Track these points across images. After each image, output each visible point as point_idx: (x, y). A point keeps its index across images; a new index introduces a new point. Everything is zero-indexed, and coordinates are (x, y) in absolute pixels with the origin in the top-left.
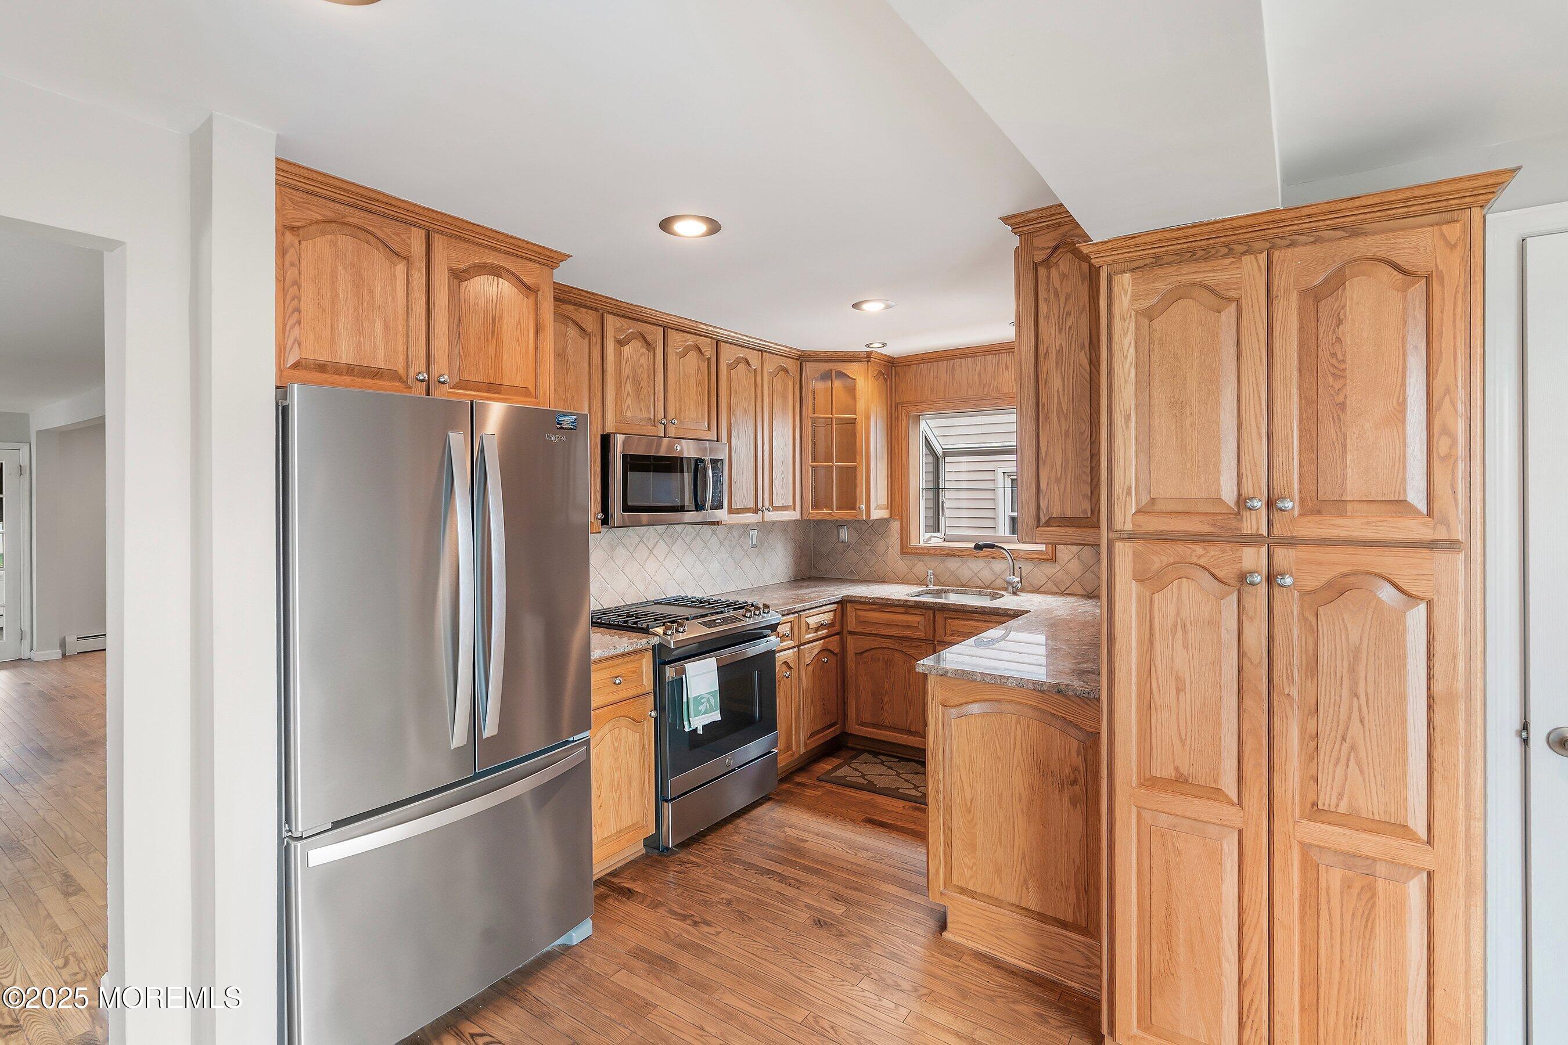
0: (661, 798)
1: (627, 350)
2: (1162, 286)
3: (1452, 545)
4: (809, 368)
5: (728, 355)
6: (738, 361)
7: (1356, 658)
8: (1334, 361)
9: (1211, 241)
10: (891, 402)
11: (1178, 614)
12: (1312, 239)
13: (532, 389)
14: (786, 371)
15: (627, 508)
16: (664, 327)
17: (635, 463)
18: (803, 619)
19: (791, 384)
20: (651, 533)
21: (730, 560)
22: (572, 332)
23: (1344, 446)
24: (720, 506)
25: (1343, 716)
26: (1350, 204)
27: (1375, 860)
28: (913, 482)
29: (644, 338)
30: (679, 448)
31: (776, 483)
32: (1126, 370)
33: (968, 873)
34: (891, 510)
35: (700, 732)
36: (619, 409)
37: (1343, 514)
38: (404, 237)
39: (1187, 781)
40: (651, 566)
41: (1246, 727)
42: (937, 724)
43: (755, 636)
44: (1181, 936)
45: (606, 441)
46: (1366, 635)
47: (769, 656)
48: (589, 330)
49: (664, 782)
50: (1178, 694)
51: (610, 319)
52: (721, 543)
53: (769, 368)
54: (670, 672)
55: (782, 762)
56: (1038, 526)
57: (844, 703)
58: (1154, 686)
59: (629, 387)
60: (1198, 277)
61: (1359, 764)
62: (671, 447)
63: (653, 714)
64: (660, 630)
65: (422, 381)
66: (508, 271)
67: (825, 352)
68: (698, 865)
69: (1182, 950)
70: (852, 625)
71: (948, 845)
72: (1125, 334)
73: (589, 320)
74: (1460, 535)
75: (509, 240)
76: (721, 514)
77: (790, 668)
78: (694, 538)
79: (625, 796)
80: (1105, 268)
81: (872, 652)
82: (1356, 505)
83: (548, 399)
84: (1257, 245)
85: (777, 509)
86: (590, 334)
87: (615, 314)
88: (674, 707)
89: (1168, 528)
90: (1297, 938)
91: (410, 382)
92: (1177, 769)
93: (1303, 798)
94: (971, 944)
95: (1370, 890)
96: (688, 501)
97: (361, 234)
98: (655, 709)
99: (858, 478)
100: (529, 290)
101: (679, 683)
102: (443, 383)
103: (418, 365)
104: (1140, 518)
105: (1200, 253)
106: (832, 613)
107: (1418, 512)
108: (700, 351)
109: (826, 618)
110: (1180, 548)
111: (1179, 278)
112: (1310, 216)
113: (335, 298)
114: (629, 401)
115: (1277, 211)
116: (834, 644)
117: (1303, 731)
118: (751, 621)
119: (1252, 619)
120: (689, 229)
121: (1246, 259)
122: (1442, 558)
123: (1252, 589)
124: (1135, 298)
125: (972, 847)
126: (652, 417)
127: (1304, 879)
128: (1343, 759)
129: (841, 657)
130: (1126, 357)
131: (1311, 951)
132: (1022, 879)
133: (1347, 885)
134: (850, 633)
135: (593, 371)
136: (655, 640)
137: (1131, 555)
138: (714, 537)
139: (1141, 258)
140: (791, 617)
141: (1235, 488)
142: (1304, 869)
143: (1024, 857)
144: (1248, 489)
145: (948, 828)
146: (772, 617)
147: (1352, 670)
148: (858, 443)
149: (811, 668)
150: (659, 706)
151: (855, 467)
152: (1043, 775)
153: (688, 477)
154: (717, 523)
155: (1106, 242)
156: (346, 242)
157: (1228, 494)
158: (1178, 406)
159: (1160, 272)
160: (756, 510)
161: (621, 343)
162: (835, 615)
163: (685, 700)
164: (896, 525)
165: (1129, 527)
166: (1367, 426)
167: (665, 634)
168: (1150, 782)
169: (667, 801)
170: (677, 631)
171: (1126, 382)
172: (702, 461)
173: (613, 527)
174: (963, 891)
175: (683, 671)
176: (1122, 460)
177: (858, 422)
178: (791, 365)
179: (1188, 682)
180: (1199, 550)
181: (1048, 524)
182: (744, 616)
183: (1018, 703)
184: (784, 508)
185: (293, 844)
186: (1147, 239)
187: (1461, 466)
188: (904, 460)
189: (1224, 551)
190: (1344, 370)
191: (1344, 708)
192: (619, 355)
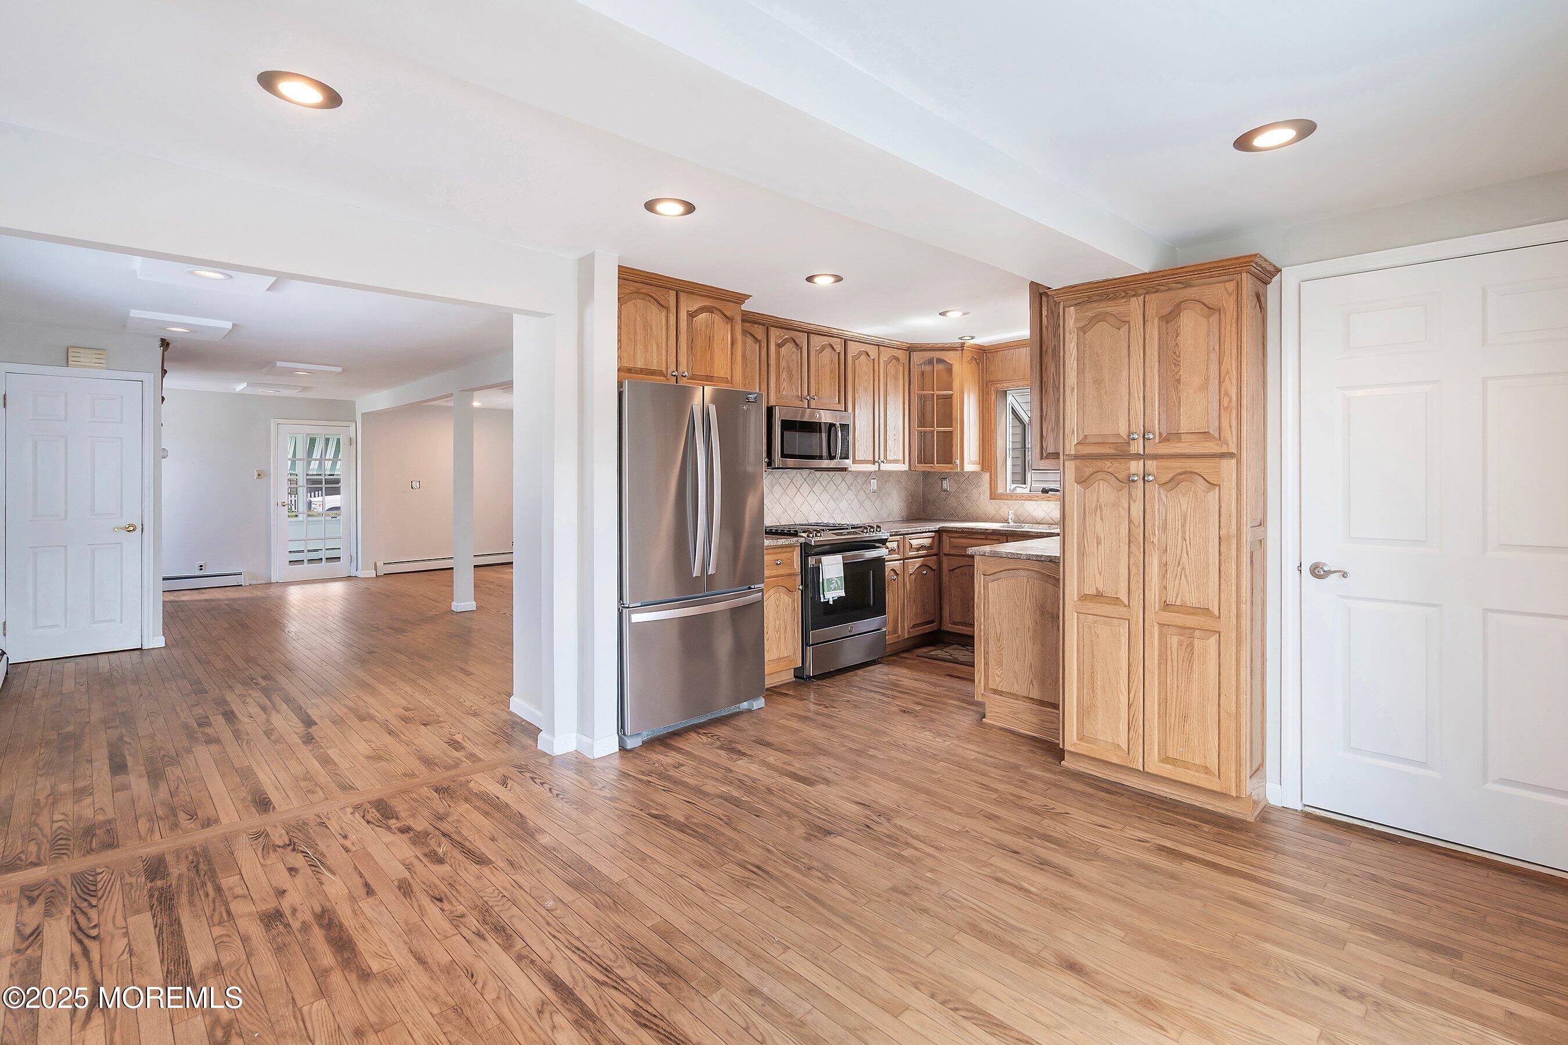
0: (805, 643)
1: (783, 350)
2: (1090, 314)
3: (1231, 455)
4: (916, 357)
5: (853, 349)
6: (860, 353)
7: (1185, 520)
8: (1175, 356)
9: (1116, 289)
10: (983, 380)
11: (1098, 501)
12: (1167, 288)
13: (729, 379)
14: (897, 359)
15: (783, 455)
16: (808, 333)
17: (788, 425)
18: (907, 540)
19: (901, 368)
20: (798, 476)
21: (856, 499)
22: (749, 340)
23: (1180, 403)
24: (847, 458)
25: (1179, 552)
26: (1181, 270)
27: (1195, 629)
28: (1000, 443)
29: (795, 341)
30: (818, 416)
31: (889, 443)
32: (1072, 361)
33: (998, 680)
34: (983, 464)
35: (831, 603)
36: (778, 390)
37: (1179, 441)
38: (666, 296)
39: (1102, 596)
40: (799, 499)
41: (1132, 561)
42: (980, 587)
43: (870, 545)
44: (1099, 683)
45: (770, 411)
46: (1189, 506)
47: (880, 561)
48: (759, 338)
49: (808, 633)
50: (1098, 546)
51: (772, 330)
52: (849, 488)
53: (884, 358)
54: (811, 561)
55: (890, 639)
56: (1041, 459)
57: (941, 608)
58: (1086, 542)
59: (784, 375)
60: (1109, 309)
61: (1186, 577)
62: (812, 415)
63: (800, 588)
64: (804, 535)
65: (675, 376)
66: (717, 309)
67: (928, 344)
68: (830, 687)
69: (1099, 691)
70: (946, 548)
71: (986, 664)
72: (1071, 342)
73: (759, 332)
74: (1234, 450)
75: (718, 291)
76: (848, 462)
77: (897, 574)
78: (829, 482)
79: (782, 637)
80: (1062, 303)
81: (962, 568)
82: (1186, 435)
83: (738, 385)
84: (1140, 291)
85: (891, 462)
86: (760, 342)
87: (776, 327)
88: (814, 588)
89: (1093, 452)
90: (1156, 677)
91: (668, 376)
92: (1097, 589)
93: (1160, 599)
94: (999, 724)
95: (1191, 645)
96: (825, 453)
97: (647, 298)
98: (802, 584)
99: (954, 439)
100: (729, 319)
101: (817, 570)
102: (685, 376)
103: (673, 367)
104: (1079, 447)
105: (1112, 295)
106: (930, 539)
107: (1215, 438)
108: (833, 348)
109: (927, 542)
110: (1099, 464)
111: (1099, 310)
112: (1163, 276)
113: (635, 334)
114: (785, 384)
115: (1146, 273)
116: (932, 562)
117: (1160, 561)
118: (868, 535)
119: (1135, 501)
120: (824, 281)
121: (1133, 299)
122: (1224, 462)
123: (1134, 484)
124: (1077, 320)
125: (1000, 664)
126: (800, 395)
127: (1160, 644)
128: (1179, 575)
129: (938, 572)
130: (1071, 355)
131: (1163, 684)
132: (1030, 680)
133: (1180, 643)
134: (945, 555)
135: (762, 364)
136: (802, 540)
137: (1074, 468)
138: (844, 483)
139: (1080, 298)
140: (898, 538)
141: (1127, 428)
142: (1160, 638)
143: (1031, 667)
144: (1133, 428)
145: (986, 653)
146: (884, 534)
147: (1183, 526)
148: (954, 411)
149: (913, 577)
150: (804, 583)
151: (951, 432)
152: (1042, 614)
153: (824, 436)
154: (845, 469)
155: (1060, 289)
156: (640, 303)
157: (1123, 432)
158: (1098, 382)
159: (1089, 306)
160: (874, 462)
161: (779, 346)
162: (933, 541)
163: (821, 581)
164: (986, 476)
165: (1073, 452)
166: (1190, 391)
167: (808, 536)
168: (1084, 598)
169: (810, 646)
170: (816, 536)
171: (1072, 369)
172: (834, 425)
173: (773, 468)
174: (995, 692)
175: (820, 561)
176: (1069, 416)
177: (954, 397)
178: (901, 355)
179: (1103, 538)
180: (1108, 464)
181: (1047, 458)
182: (863, 532)
183: (1029, 570)
184: (896, 461)
185: (624, 610)
186: (1082, 287)
187: (1234, 412)
188: (993, 425)
189: (1121, 464)
190: (1180, 361)
191: (1179, 547)
192: (778, 353)
